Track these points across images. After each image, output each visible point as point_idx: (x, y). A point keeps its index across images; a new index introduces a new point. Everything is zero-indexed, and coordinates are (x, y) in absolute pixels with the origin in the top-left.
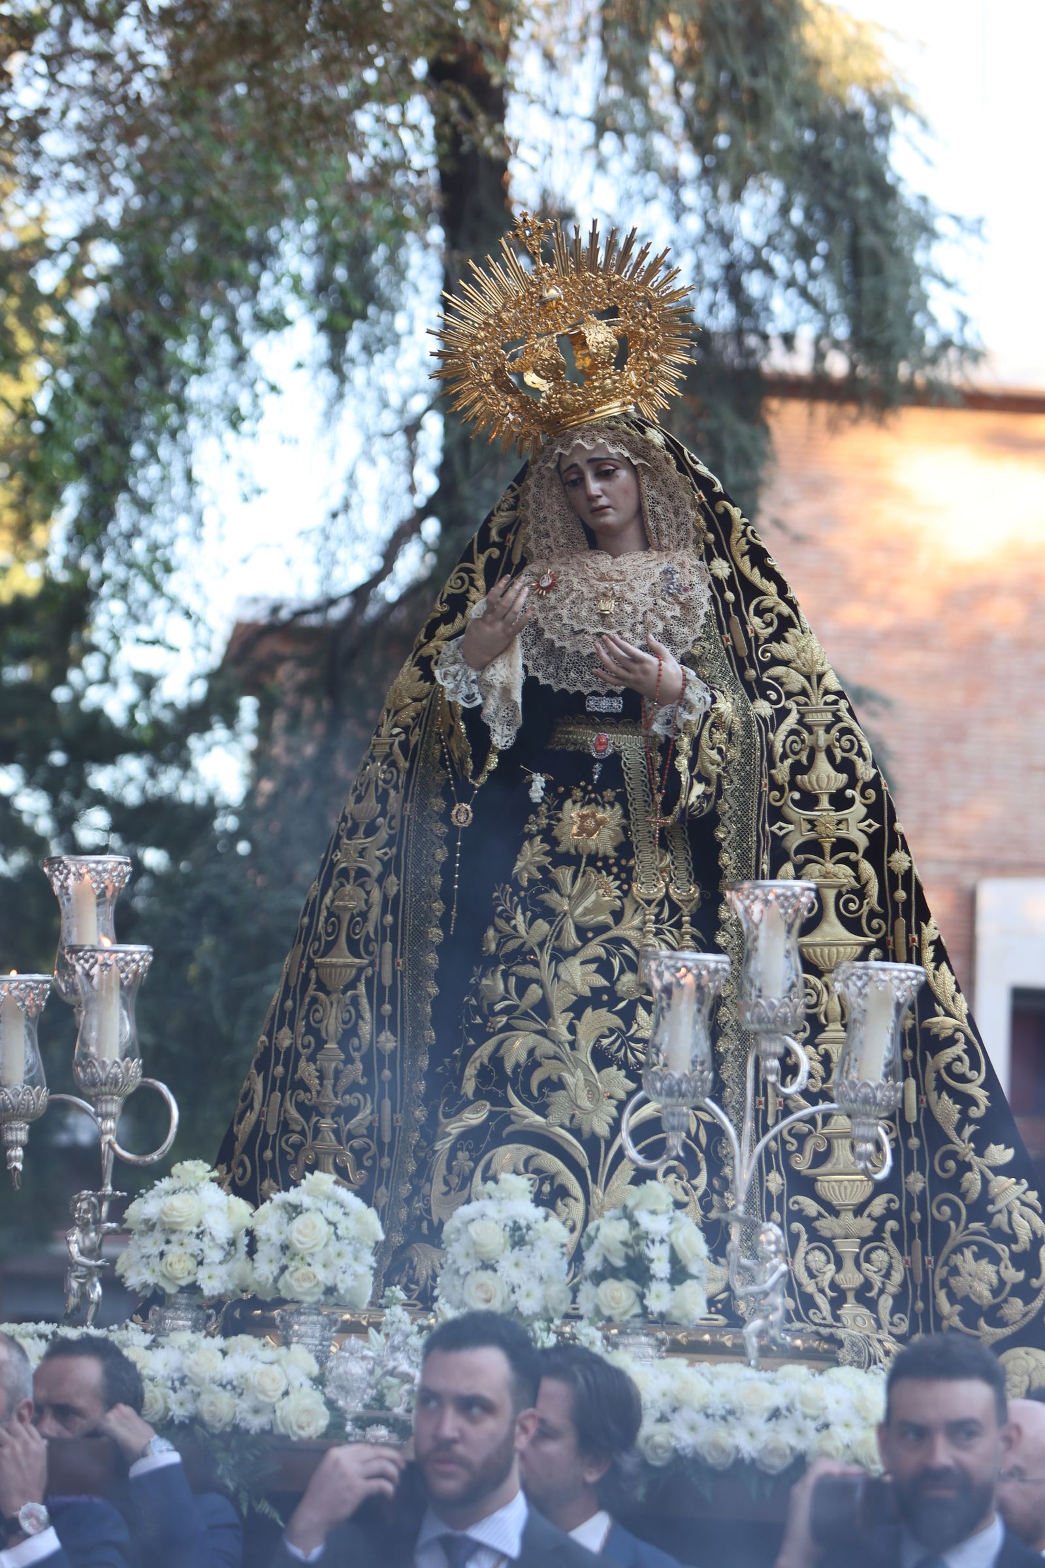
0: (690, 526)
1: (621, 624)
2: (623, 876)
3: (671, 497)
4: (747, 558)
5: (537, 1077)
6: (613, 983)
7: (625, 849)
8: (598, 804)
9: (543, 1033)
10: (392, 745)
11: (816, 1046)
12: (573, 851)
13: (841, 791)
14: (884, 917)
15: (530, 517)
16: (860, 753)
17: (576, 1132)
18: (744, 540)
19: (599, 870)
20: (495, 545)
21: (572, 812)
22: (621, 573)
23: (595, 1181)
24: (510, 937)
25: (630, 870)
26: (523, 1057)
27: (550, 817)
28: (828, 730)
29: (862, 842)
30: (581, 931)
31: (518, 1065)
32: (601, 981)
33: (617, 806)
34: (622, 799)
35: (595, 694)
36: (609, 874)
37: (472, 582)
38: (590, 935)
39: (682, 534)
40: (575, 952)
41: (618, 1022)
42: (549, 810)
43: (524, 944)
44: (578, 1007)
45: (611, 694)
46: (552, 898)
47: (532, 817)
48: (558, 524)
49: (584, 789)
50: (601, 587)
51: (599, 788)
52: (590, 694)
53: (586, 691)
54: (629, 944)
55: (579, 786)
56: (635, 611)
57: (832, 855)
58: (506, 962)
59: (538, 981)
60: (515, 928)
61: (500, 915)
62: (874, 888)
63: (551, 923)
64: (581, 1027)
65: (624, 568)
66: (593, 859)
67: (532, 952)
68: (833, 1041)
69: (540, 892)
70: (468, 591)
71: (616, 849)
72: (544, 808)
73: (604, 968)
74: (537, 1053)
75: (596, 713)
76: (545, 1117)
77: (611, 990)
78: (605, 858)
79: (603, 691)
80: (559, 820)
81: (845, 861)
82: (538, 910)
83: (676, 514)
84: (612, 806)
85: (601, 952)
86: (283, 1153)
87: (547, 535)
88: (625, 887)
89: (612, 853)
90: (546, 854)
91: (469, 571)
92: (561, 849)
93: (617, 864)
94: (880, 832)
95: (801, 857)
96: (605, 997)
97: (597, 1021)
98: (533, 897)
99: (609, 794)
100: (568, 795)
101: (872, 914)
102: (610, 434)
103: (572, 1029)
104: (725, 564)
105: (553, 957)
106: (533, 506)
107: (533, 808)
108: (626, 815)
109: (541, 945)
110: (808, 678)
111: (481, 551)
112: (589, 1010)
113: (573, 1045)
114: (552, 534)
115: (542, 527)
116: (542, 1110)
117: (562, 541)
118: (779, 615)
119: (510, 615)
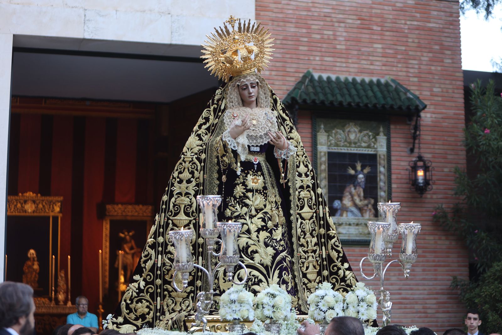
0: (269, 102)
1: (259, 127)
2: (265, 195)
3: (265, 94)
4: (281, 111)
5: (250, 250)
6: (267, 224)
7: (265, 188)
8: (257, 176)
9: (250, 238)
10: (192, 158)
11: (305, 239)
12: (251, 188)
13: (307, 172)
14: (316, 205)
15: (228, 97)
16: (309, 163)
17: (262, 265)
18: (280, 106)
19: (259, 193)
20: (215, 104)
21: (250, 177)
22: (255, 113)
23: (269, 277)
24: (235, 212)
25: (266, 194)
26: (245, 245)
27: (244, 179)
28: (302, 156)
29: (311, 186)
30: (256, 210)
31: (243, 247)
32: (263, 224)
33: (262, 176)
34: (263, 174)
35: (253, 146)
36: (262, 194)
37: (210, 114)
38: (259, 211)
39: (267, 104)
40: (255, 216)
41: (269, 235)
42: (243, 177)
43: (240, 214)
44: (258, 231)
45: (257, 146)
46: (247, 201)
47: (238, 179)
48: (236, 99)
49: (253, 172)
50: (252, 117)
51: (257, 172)
52: (252, 146)
53: (251, 145)
54: (268, 213)
55: (251, 171)
56: (262, 124)
57: (306, 189)
58: (235, 218)
59: (246, 224)
60: (236, 209)
61: (231, 206)
62: (314, 198)
63: (248, 208)
64: (259, 236)
65: (256, 112)
66: (257, 191)
67: (243, 216)
68: (309, 237)
69: (243, 199)
70: (209, 116)
71: (263, 188)
72: (241, 176)
73: (264, 220)
74: (249, 243)
75: (253, 151)
76: (254, 261)
77: (266, 226)
78: (260, 190)
79: (255, 145)
80: (247, 180)
81: (308, 191)
82: (243, 204)
83: (266, 98)
84: (260, 176)
85: (262, 216)
86: (164, 272)
87: (232, 102)
88: (266, 198)
89: (262, 189)
90: (244, 189)
91: (209, 111)
92: (248, 188)
93: (263, 192)
94: (315, 183)
95: (300, 190)
96: (265, 228)
97: (264, 235)
98: (241, 201)
99: (259, 173)
100: (248, 173)
101: (314, 205)
102: (256, 76)
103: (258, 237)
104: (276, 112)
105: (250, 217)
106: (229, 94)
107: (238, 177)
108: (264, 179)
109: (246, 214)
110: (297, 143)
111: (212, 106)
112: (261, 231)
113: (259, 241)
114: (234, 102)
115: (231, 100)
116: (252, 259)
117: (237, 104)
118: (290, 126)
119: (246, 125)
